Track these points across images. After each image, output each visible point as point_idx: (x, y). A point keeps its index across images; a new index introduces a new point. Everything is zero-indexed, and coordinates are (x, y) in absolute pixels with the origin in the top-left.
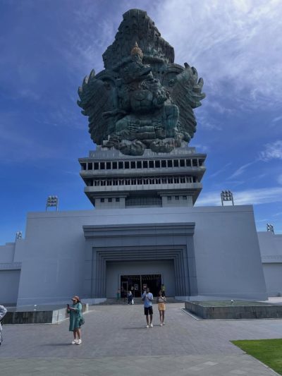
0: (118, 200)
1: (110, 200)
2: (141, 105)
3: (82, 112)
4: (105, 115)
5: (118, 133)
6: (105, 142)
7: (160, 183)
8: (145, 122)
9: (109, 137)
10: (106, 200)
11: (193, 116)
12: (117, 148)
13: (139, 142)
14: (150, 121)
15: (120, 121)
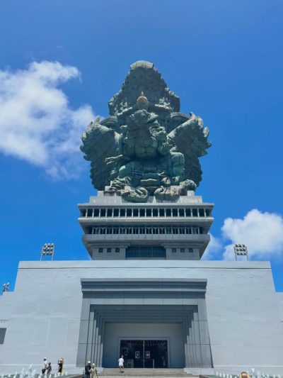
0: (118, 250)
1: (109, 250)
2: (145, 152)
3: (84, 157)
4: (109, 161)
5: (122, 180)
6: (107, 188)
7: (164, 233)
8: (149, 169)
9: (112, 182)
10: (105, 251)
11: (199, 165)
12: (119, 194)
13: (142, 188)
14: (155, 169)
15: (124, 167)
